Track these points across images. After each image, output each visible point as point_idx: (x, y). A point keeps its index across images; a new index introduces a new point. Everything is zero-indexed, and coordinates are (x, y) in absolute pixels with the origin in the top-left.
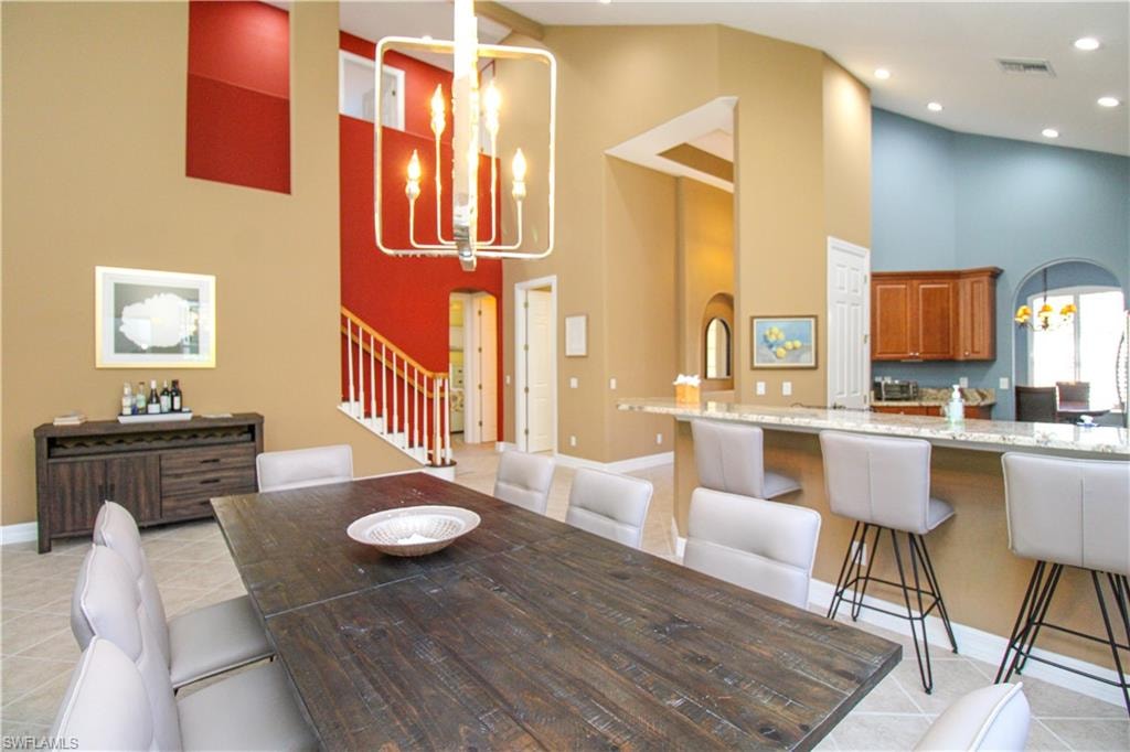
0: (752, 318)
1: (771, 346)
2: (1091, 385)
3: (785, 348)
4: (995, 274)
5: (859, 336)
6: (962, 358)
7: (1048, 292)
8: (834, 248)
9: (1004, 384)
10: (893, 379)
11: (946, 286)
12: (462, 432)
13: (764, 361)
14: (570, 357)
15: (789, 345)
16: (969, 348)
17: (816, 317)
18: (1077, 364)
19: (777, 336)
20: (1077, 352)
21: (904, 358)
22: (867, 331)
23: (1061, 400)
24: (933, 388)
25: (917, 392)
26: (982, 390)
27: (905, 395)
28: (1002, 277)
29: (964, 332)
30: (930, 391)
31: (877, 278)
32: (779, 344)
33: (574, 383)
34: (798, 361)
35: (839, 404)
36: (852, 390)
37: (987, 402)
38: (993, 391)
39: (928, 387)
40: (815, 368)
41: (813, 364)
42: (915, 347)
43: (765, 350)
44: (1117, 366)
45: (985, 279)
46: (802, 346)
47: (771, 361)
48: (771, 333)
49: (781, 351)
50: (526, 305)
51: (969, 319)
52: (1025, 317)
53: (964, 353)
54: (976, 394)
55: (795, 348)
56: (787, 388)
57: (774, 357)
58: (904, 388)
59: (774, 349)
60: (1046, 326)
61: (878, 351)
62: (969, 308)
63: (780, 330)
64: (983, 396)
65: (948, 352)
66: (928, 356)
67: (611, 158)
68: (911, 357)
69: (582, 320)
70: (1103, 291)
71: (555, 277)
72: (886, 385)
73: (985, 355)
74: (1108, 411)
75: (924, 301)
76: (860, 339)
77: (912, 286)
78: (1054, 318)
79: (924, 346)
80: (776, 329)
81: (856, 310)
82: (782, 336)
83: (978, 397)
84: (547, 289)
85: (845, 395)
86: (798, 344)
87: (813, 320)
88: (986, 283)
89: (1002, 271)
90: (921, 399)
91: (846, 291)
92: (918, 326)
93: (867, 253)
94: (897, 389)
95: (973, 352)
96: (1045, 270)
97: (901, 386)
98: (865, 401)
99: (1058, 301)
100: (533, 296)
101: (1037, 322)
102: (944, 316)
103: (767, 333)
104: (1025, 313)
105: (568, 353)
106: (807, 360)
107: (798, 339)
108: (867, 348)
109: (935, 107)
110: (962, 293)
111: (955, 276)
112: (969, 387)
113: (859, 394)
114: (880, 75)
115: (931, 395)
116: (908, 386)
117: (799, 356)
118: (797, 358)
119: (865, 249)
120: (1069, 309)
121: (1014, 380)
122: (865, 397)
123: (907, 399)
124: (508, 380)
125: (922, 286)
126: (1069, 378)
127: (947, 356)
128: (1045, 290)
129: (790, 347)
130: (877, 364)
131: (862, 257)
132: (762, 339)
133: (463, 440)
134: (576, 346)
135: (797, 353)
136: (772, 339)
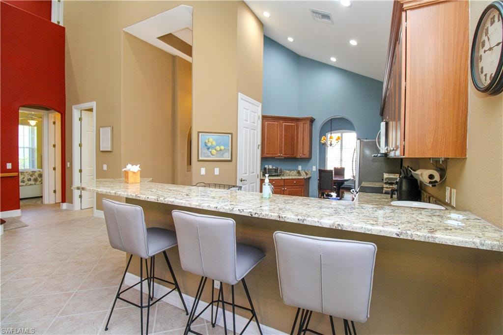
0: (199, 132)
1: (208, 149)
2: (345, 169)
3: (216, 150)
4: (312, 120)
5: (255, 145)
6: (299, 157)
7: (332, 132)
8: (242, 99)
9: (314, 168)
10: (273, 166)
11: (293, 124)
12: (42, 197)
13: (205, 157)
14: (103, 152)
15: (218, 148)
16: (302, 152)
17: (231, 134)
18: (341, 160)
19: (212, 143)
20: (341, 156)
21: (276, 156)
22: (259, 143)
23: (335, 174)
24: (289, 170)
25: (281, 172)
26: (306, 171)
27: (276, 174)
28: (315, 122)
29: (300, 146)
30: (287, 171)
31: (265, 118)
32: (214, 148)
33: (105, 167)
34: (223, 157)
35: (243, 179)
36: (251, 171)
37: (308, 176)
38: (310, 172)
39: (286, 170)
40: (231, 161)
41: (230, 159)
42: (281, 152)
43: (205, 151)
44: (353, 162)
45: (308, 122)
46: (225, 149)
47: (209, 156)
48: (209, 141)
49: (214, 152)
50: (80, 119)
51: (302, 140)
52: (324, 141)
53: (299, 155)
54: (304, 173)
55: (221, 150)
56: (217, 171)
57: (210, 154)
58: (276, 170)
59: (210, 150)
60: (331, 145)
61: (266, 153)
62: (302, 135)
63: (214, 140)
64: (307, 174)
65: (294, 154)
66: (286, 156)
67: (127, 34)
68: (279, 156)
69: (109, 130)
70: (350, 132)
71: (95, 102)
72: (269, 169)
73: (307, 156)
74: (350, 179)
75: (285, 130)
76: (256, 147)
77: (280, 123)
78: (334, 142)
79: (284, 151)
80: (211, 139)
81: (254, 132)
82: (214, 143)
83: (305, 174)
84: (91, 110)
85: (247, 175)
86: (222, 148)
87: (230, 135)
88: (308, 124)
89: (315, 119)
90: (283, 175)
91: (248, 122)
92: (282, 141)
93: (260, 105)
94: (274, 171)
95: (303, 154)
96: (331, 119)
97: (275, 170)
98: (258, 177)
99: (335, 135)
100: (85, 114)
101: (329, 143)
102: (293, 138)
103: (207, 141)
104: (324, 139)
105: (101, 150)
106: (227, 156)
107: (223, 145)
108: (259, 151)
109: (290, 39)
110: (300, 129)
111: (297, 120)
112: (302, 170)
113: (255, 174)
114: (266, 15)
115: (287, 173)
116: (278, 169)
117: (223, 154)
118: (222, 155)
119: (259, 103)
120: (339, 138)
121: (318, 167)
122: (258, 175)
123: (278, 176)
124: (68, 165)
125: (284, 124)
126: (338, 166)
127: (293, 156)
128: (331, 131)
129: (219, 149)
130: (264, 159)
131: (258, 106)
132: (204, 145)
133: (42, 202)
134: (106, 145)
135: (222, 152)
136: (209, 144)
